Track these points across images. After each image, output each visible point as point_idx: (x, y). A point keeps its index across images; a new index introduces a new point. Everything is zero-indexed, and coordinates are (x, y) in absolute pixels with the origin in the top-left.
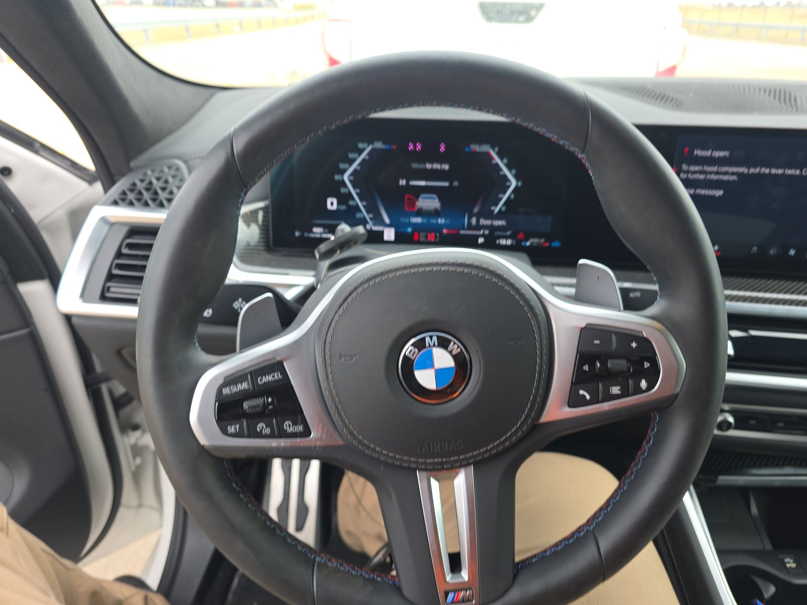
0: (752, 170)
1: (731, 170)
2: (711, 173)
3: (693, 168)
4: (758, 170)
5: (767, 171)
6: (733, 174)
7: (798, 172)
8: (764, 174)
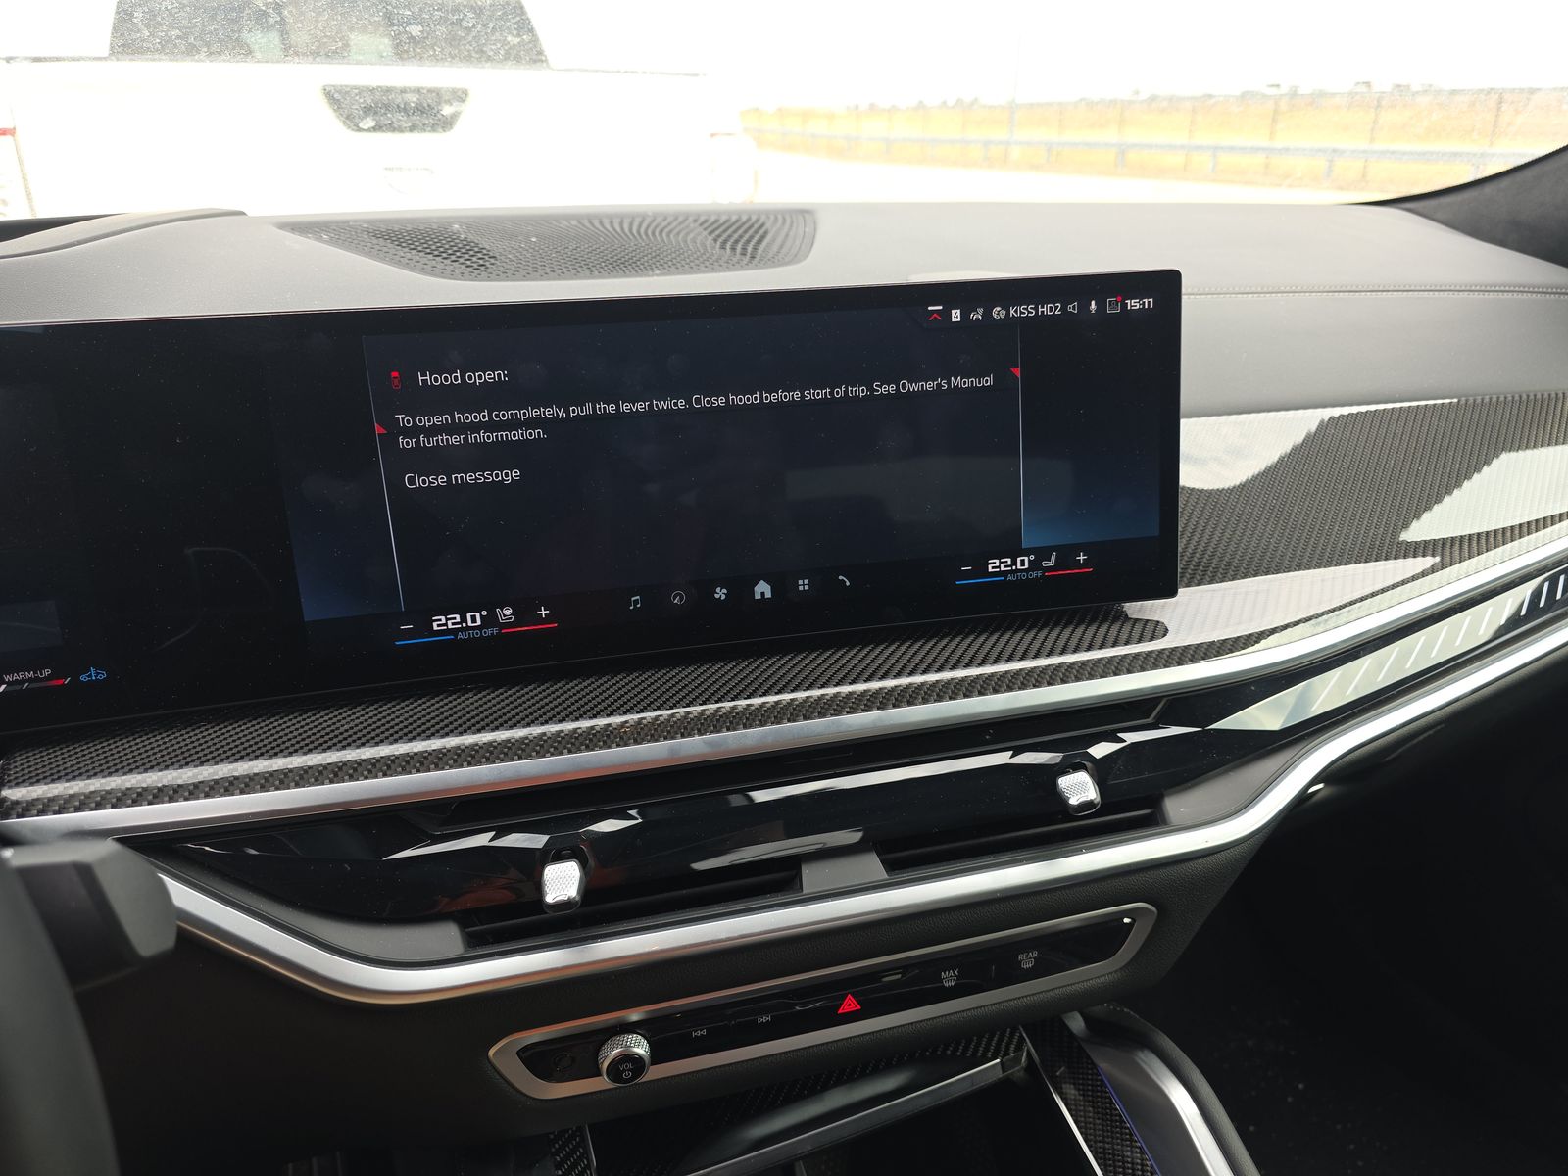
0: (575, 411)
1: (523, 415)
2: (476, 428)
3: (425, 421)
4: (588, 409)
5: (611, 408)
6: (531, 424)
7: (681, 403)
8: (606, 415)
